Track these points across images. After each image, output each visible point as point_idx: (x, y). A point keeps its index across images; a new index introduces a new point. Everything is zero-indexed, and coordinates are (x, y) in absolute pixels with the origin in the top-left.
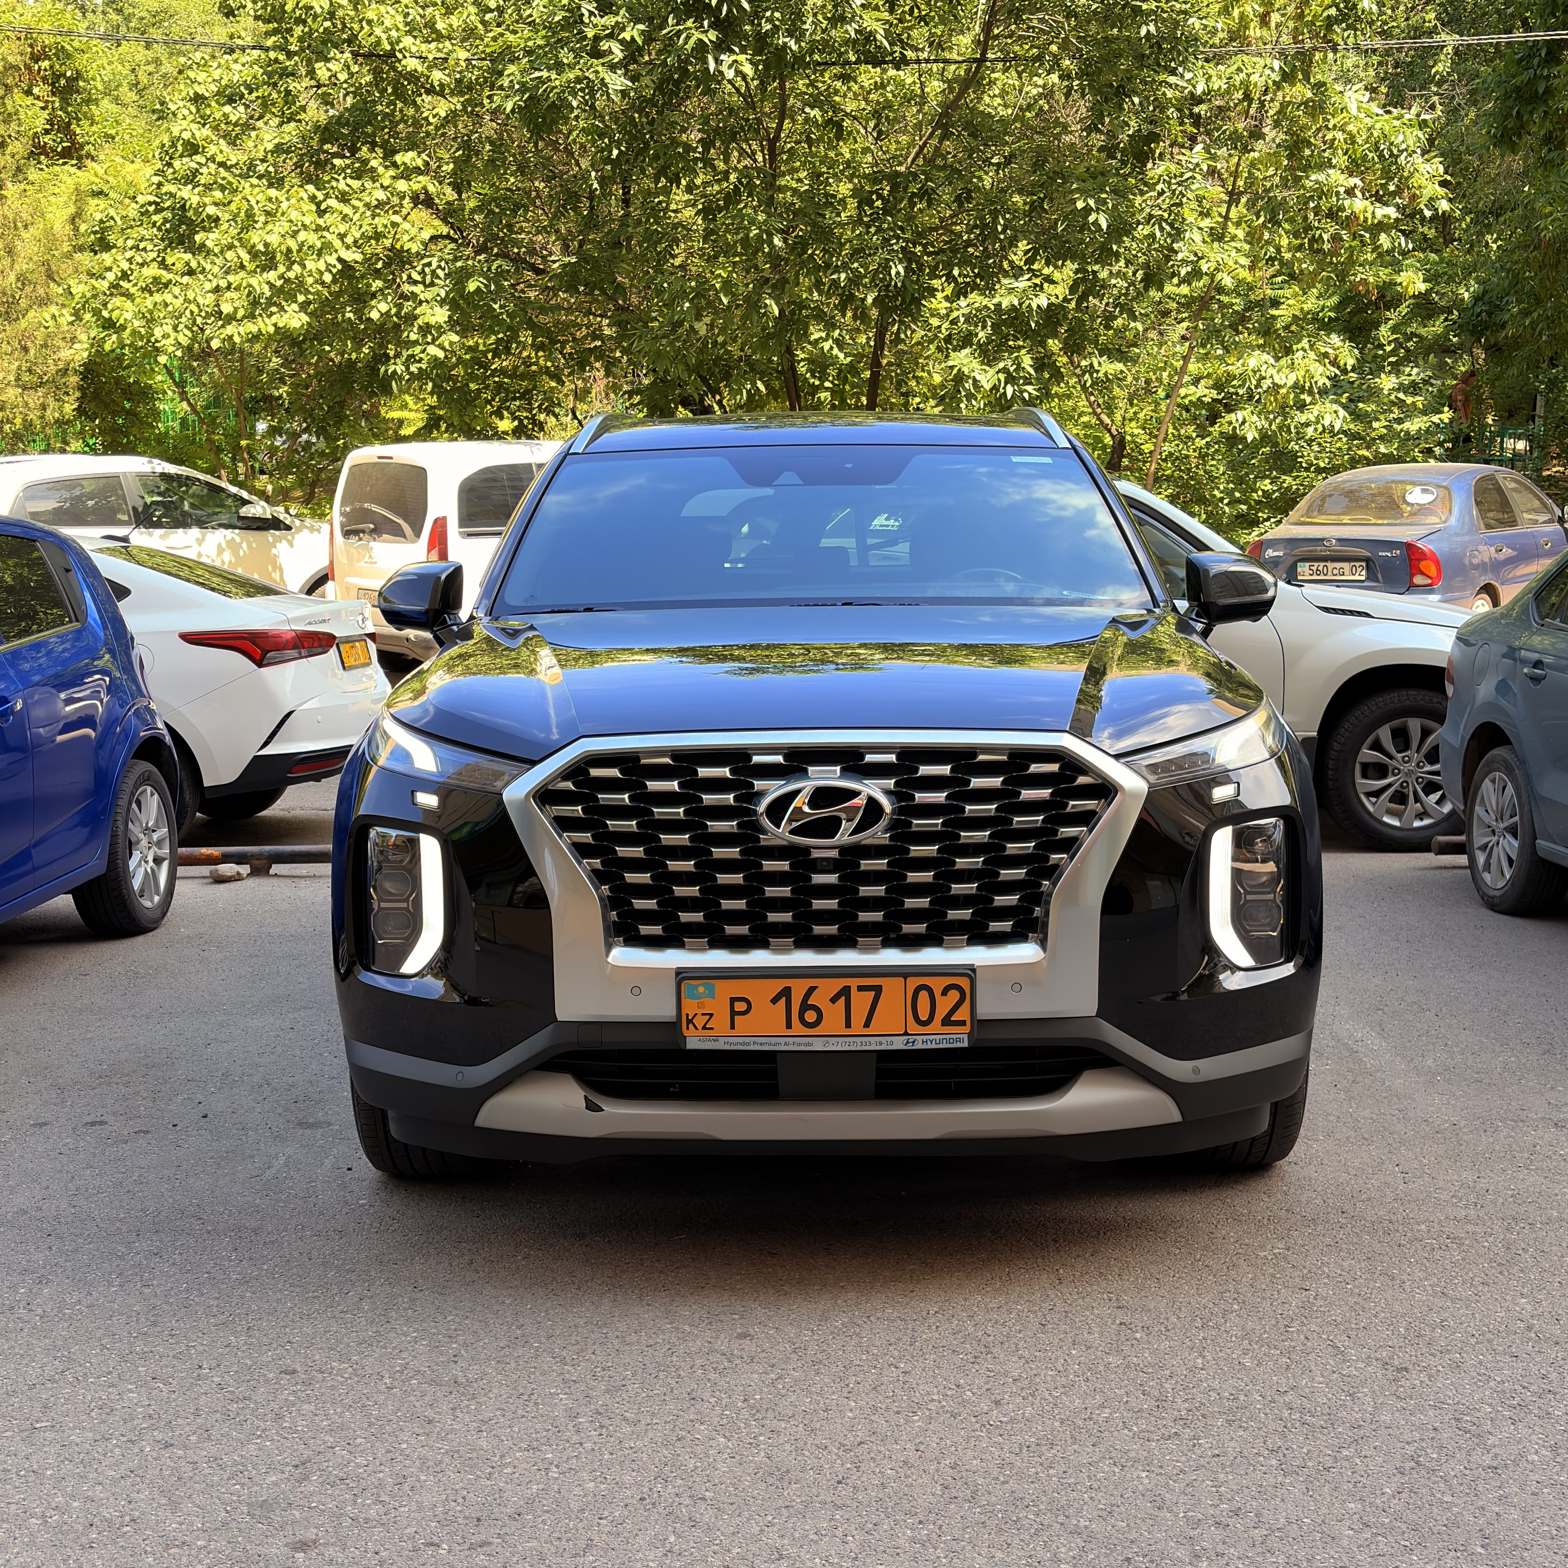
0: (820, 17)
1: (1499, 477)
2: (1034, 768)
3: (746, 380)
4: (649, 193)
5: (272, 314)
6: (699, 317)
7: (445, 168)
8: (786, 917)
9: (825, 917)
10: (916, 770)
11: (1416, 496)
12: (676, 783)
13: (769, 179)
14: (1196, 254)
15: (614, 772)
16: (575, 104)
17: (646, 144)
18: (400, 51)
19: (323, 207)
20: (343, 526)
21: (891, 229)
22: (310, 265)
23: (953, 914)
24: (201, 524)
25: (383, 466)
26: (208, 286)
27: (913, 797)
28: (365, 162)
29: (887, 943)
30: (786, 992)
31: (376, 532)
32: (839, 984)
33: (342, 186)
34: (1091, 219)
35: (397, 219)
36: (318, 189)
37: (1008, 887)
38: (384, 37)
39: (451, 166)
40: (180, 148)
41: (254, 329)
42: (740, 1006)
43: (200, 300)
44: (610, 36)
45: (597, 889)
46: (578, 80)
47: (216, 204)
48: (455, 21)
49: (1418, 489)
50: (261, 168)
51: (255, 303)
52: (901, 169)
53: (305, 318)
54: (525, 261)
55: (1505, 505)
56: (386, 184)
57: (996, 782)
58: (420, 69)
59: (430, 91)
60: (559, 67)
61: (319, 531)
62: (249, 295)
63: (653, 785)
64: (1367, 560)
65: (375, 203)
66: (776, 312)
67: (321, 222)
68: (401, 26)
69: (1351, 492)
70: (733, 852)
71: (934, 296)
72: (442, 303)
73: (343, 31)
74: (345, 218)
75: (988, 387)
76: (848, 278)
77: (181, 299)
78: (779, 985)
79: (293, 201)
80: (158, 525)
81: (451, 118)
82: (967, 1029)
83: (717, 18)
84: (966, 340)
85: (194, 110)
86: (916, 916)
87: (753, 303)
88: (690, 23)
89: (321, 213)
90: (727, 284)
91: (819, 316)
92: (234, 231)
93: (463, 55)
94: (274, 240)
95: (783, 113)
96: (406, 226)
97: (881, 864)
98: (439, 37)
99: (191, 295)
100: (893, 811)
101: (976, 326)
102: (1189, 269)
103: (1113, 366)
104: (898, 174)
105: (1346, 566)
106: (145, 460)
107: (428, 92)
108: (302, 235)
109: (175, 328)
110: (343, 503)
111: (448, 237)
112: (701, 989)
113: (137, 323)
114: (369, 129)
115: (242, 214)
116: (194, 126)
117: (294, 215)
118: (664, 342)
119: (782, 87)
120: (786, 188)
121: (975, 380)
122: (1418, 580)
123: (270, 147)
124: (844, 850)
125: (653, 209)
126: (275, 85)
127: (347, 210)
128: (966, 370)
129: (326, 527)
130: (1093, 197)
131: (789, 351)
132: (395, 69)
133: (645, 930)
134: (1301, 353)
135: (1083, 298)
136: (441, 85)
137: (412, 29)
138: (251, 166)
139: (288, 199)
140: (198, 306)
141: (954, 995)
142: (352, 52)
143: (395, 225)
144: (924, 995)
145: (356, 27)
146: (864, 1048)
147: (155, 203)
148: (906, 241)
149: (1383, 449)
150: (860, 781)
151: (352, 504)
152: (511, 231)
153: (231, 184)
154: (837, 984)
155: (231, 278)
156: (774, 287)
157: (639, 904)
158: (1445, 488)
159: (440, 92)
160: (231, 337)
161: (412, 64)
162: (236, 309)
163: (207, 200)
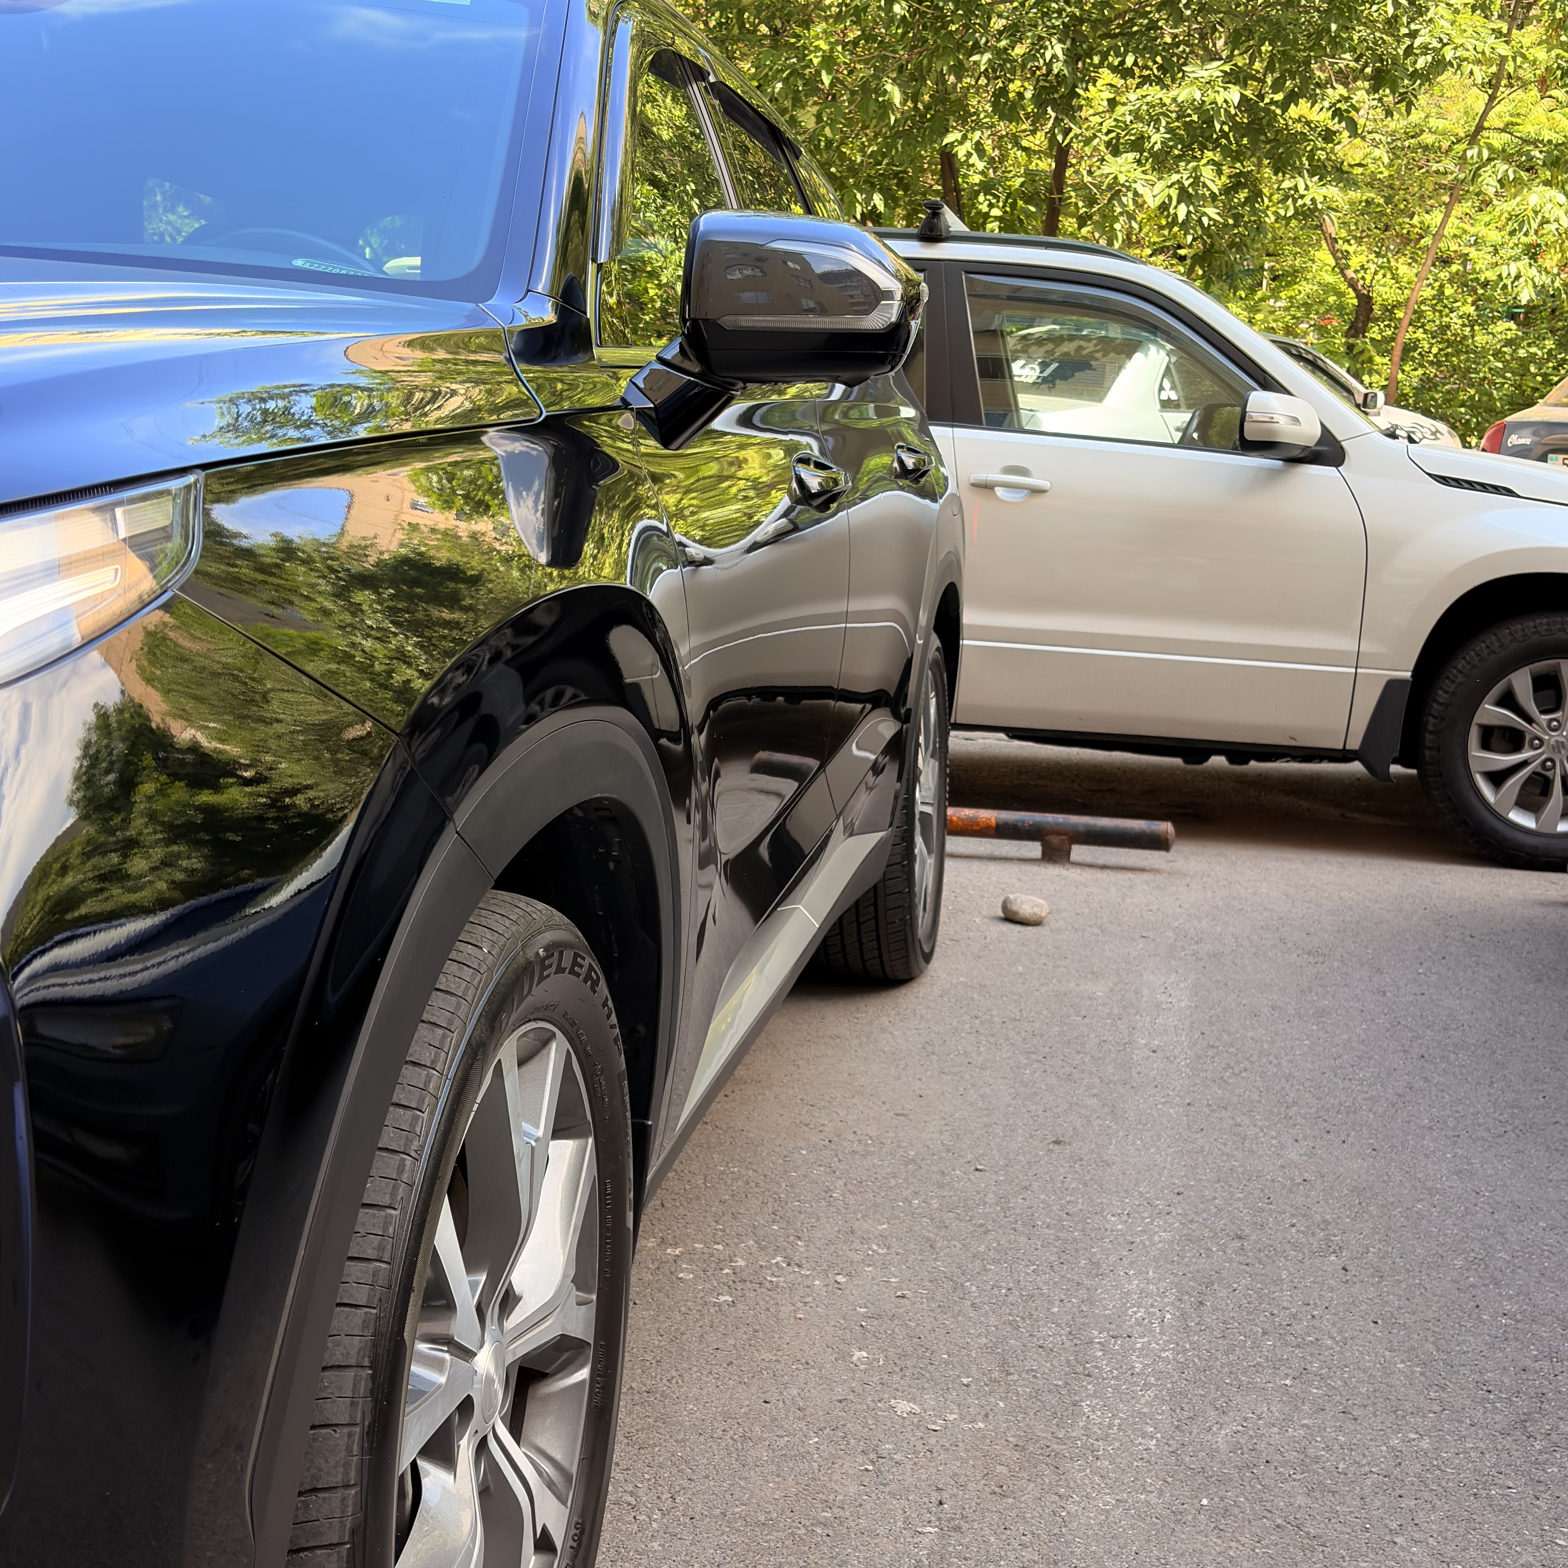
75: (1154, 203)
76: (992, 62)
101: (1149, 126)
121: (1136, 194)
148: (1072, 15)
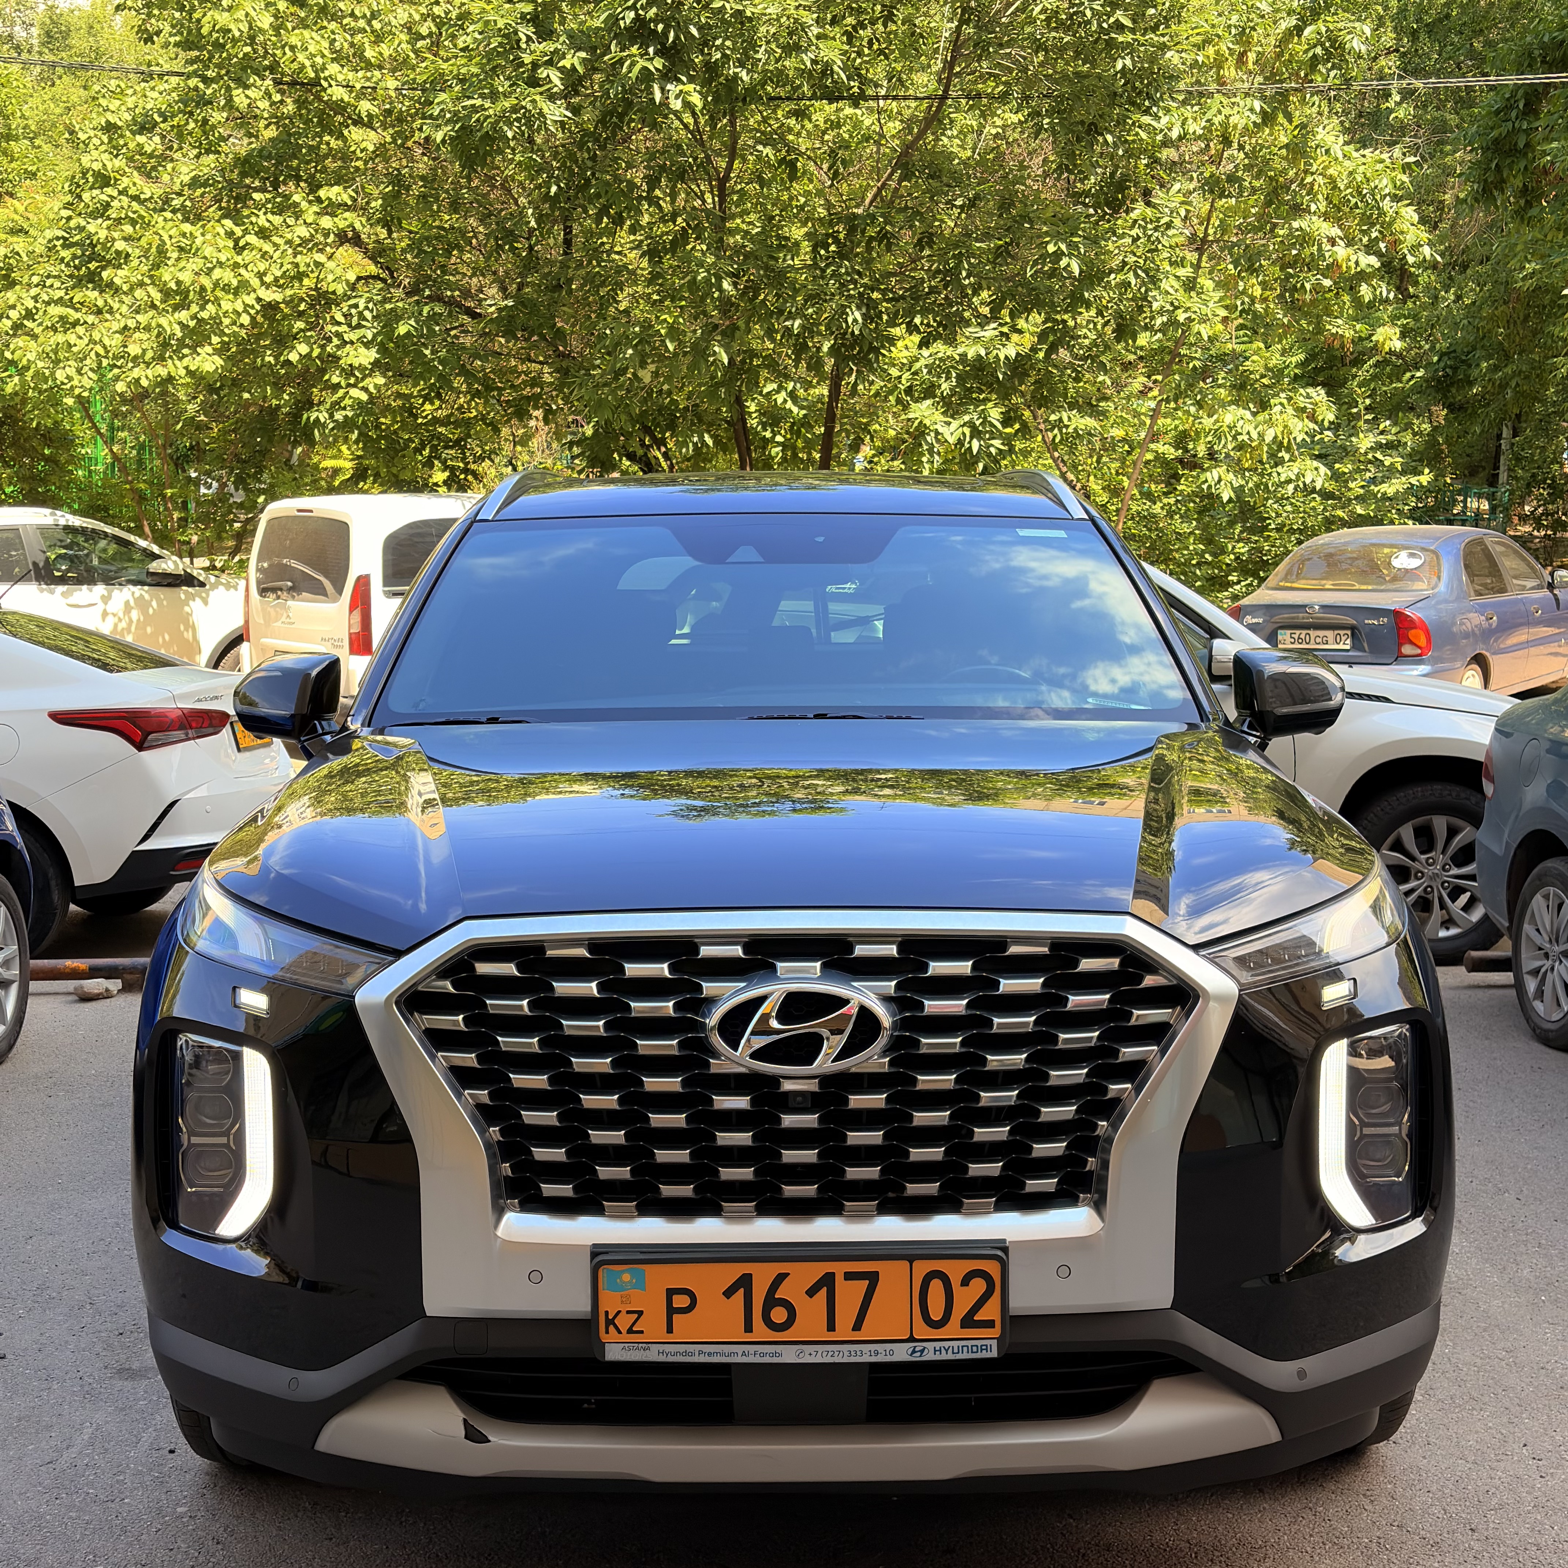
0: (773, 46)
1: (1488, 541)
2: (1087, 964)
3: (693, 432)
4: (589, 234)
5: (184, 356)
6: (643, 364)
7: (373, 204)
8: (746, 1173)
9: (799, 1174)
10: (925, 967)
11: (1402, 561)
12: (594, 985)
13: (717, 221)
14: (1172, 304)
15: (510, 969)
16: (510, 134)
17: (587, 181)
18: (326, 79)
19: (242, 243)
20: (259, 582)
21: (847, 273)
22: (226, 306)
23: (977, 1169)
24: (108, 580)
25: (304, 519)
26: (116, 326)
27: (921, 1006)
28: (287, 197)
29: (885, 1209)
30: (745, 1282)
31: (295, 590)
32: (819, 1269)
33: (262, 221)
34: (1063, 263)
35: (321, 258)
36: (237, 225)
37: (1052, 1131)
38: (307, 63)
39: (380, 202)
40: (91, 179)
41: (164, 372)
42: (681, 1301)
43: (107, 342)
44: (550, 63)
45: (482, 1132)
46: (514, 109)
47: (125, 239)
48: (386, 50)
49: (1404, 554)
50: (177, 202)
51: (165, 345)
52: (860, 211)
53: (219, 361)
54: (460, 305)
55: (1494, 570)
56: (309, 221)
57: (1033, 984)
58: (346, 99)
59: (358, 122)
60: (494, 96)
61: (235, 588)
62: (159, 335)
63: (563, 988)
64: (1353, 628)
65: (298, 241)
66: (726, 361)
67: (239, 259)
68: (326, 52)
69: (1331, 555)
70: (672, 1083)
71: (894, 345)
72: (367, 345)
73: (264, 57)
74: (264, 255)
75: (952, 440)
76: (802, 326)
77: (86, 341)
78: (735, 1271)
79: (209, 236)
80: (62, 580)
81: (381, 151)
82: (996, 1332)
83: (663, 45)
84: (929, 392)
85: (105, 139)
86: (925, 1171)
87: (700, 351)
88: (634, 50)
89: (239, 249)
90: (674, 332)
91: (772, 364)
92: (144, 268)
93: (392, 84)
94: (186, 277)
95: (733, 153)
96: (330, 265)
97: (877, 1100)
98: (369, 66)
99: (96, 336)
100: (895, 1026)
101: (939, 377)
102: (1165, 319)
103: (1083, 421)
104: (855, 216)
105: (1330, 634)
106: (48, 511)
107: (355, 123)
108: (217, 273)
109: (79, 371)
110: (260, 559)
111: (376, 278)
112: (626, 1277)
113: (40, 364)
114: (295, 163)
115: (154, 250)
116: (105, 156)
117: (208, 251)
118: (606, 390)
119: (732, 123)
120: (738, 230)
122: (1407, 649)
123: (186, 179)
124: (826, 1080)
125: (595, 250)
126: (191, 114)
127: (267, 247)
128: (927, 422)
129: (242, 583)
130: (1064, 240)
131: (739, 402)
132: (319, 99)
133: (549, 1189)
134: (1278, 408)
135: (1053, 349)
136: (370, 116)
137: (339, 57)
138: (167, 201)
139: (203, 235)
140: (105, 347)
141: (978, 1286)
142: (274, 80)
143: (318, 264)
144: (936, 1286)
145: (278, 52)
146: (853, 1360)
147: (63, 238)
148: (865, 286)
149: (1360, 510)
150: (847, 982)
151: (270, 559)
152: (444, 273)
153: (142, 217)
154: (817, 1270)
155: (139, 317)
156: (723, 334)
157: (541, 1153)
158: (1433, 552)
159: (368, 124)
160: (137, 381)
161: (338, 93)
162: (144, 351)
163: (116, 235)
